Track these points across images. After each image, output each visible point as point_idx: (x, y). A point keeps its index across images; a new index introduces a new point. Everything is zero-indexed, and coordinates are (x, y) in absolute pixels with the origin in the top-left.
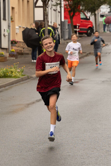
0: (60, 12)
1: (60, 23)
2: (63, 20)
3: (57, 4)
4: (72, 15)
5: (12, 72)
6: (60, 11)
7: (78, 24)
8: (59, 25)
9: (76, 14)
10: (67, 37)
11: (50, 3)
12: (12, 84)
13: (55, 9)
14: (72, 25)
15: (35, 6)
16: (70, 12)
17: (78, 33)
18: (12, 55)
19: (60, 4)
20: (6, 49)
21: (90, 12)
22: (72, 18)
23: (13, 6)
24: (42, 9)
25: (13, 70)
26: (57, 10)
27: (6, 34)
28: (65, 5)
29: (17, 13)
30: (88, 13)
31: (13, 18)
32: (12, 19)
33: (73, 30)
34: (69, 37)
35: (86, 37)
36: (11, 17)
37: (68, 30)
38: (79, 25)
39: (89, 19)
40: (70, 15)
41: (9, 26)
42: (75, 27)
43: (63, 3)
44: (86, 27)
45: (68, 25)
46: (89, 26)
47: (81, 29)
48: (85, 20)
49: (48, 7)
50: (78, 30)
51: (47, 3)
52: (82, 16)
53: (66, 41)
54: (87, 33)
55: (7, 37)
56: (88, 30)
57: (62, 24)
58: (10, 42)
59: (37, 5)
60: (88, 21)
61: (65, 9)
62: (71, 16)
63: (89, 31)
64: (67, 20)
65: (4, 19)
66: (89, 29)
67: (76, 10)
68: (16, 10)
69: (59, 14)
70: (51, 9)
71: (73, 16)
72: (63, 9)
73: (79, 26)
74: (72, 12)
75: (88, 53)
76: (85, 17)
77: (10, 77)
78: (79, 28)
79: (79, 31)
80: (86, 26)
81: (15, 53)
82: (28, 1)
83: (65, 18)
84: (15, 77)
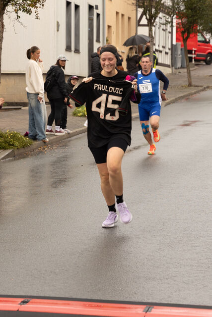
0: (171, 33)
1: (170, 47)
2: (174, 43)
3: (167, 22)
4: (185, 36)
6: (170, 31)
7: (193, 49)
8: (169, 49)
9: (191, 36)
10: (179, 65)
11: (157, 20)
13: (164, 29)
14: (185, 50)
15: (138, 24)
16: (183, 33)
17: (193, 60)
19: (172, 22)
21: (209, 33)
22: (185, 40)
23: (110, 25)
24: (147, 28)
26: (166, 29)
28: (177, 24)
29: (115, 32)
30: (208, 35)
31: (109, 39)
32: (107, 41)
33: (186, 56)
34: (182, 66)
35: (204, 65)
36: (107, 38)
37: (181, 56)
38: (196, 49)
39: (209, 42)
40: (183, 37)
42: (190, 52)
43: (175, 21)
44: (205, 52)
45: (181, 49)
46: (210, 51)
47: (198, 55)
48: (203, 44)
49: (155, 26)
50: (193, 56)
51: (153, 21)
52: (200, 38)
53: (177, 71)
54: (205, 61)
56: (207, 56)
57: (173, 48)
59: (141, 23)
60: (208, 44)
61: (177, 28)
62: (185, 38)
63: (208, 58)
64: (180, 43)
65: (98, 41)
66: (209, 55)
67: (191, 30)
68: (113, 29)
69: (170, 35)
70: (159, 28)
71: (187, 38)
72: (174, 29)
73: (195, 51)
74: (186, 33)
75: (205, 86)
76: (203, 39)
78: (195, 54)
79: (195, 57)
80: (204, 50)
82: (129, 18)
83: (178, 40)
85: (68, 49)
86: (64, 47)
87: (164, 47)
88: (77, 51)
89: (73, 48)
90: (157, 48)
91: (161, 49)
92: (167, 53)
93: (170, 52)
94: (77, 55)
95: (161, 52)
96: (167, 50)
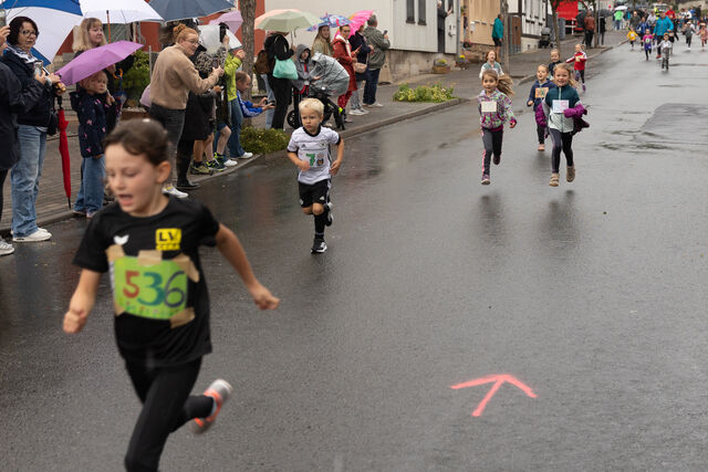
0: (546, 2)
1: (545, 18)
2: (550, 12)
5: (433, 93)
7: (573, 19)
8: (544, 20)
12: (426, 112)
17: (572, 31)
18: (460, 64)
20: (454, 54)
25: (435, 89)
27: (454, 32)
41: (458, 21)
42: (569, 22)
50: (573, 27)
52: (580, 7)
55: (455, 37)
57: (549, 18)
58: (460, 45)
73: (575, 21)
77: (428, 100)
78: (574, 25)
81: (466, 61)
84: (437, 100)
85: (410, 20)
86: (405, 18)
87: (537, 17)
88: (422, 22)
89: (416, 20)
90: (528, 18)
91: (533, 19)
92: (540, 24)
93: (544, 23)
94: (422, 27)
95: (533, 22)
96: (541, 21)
